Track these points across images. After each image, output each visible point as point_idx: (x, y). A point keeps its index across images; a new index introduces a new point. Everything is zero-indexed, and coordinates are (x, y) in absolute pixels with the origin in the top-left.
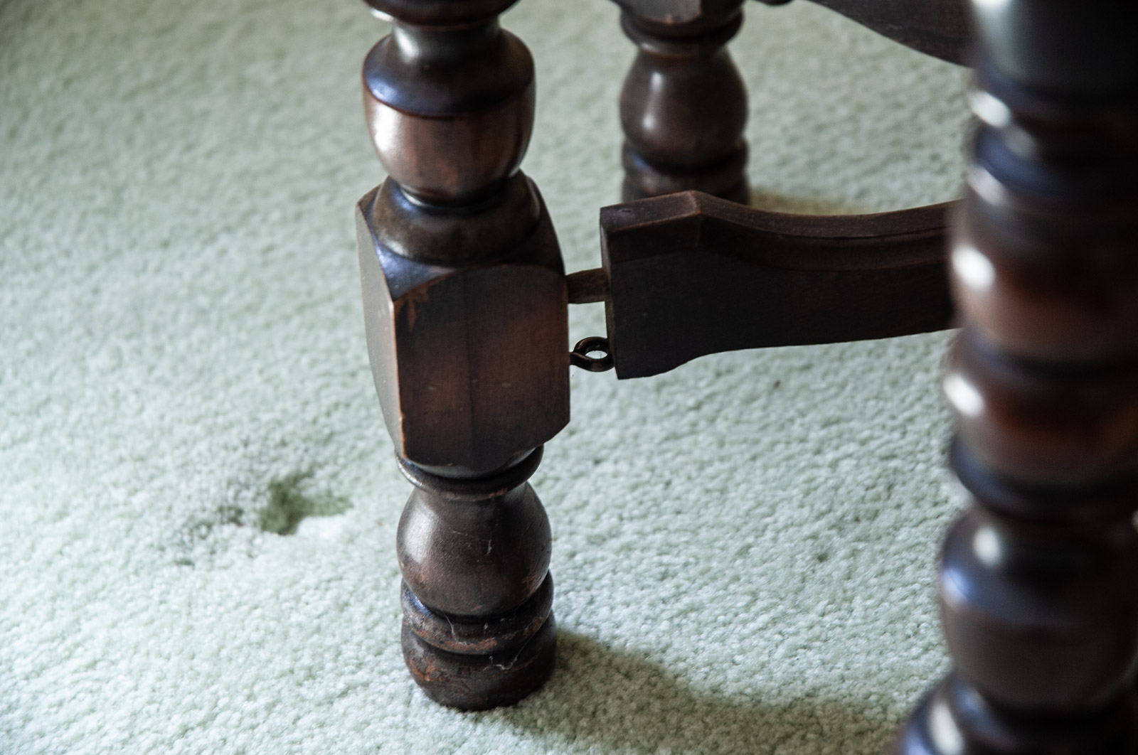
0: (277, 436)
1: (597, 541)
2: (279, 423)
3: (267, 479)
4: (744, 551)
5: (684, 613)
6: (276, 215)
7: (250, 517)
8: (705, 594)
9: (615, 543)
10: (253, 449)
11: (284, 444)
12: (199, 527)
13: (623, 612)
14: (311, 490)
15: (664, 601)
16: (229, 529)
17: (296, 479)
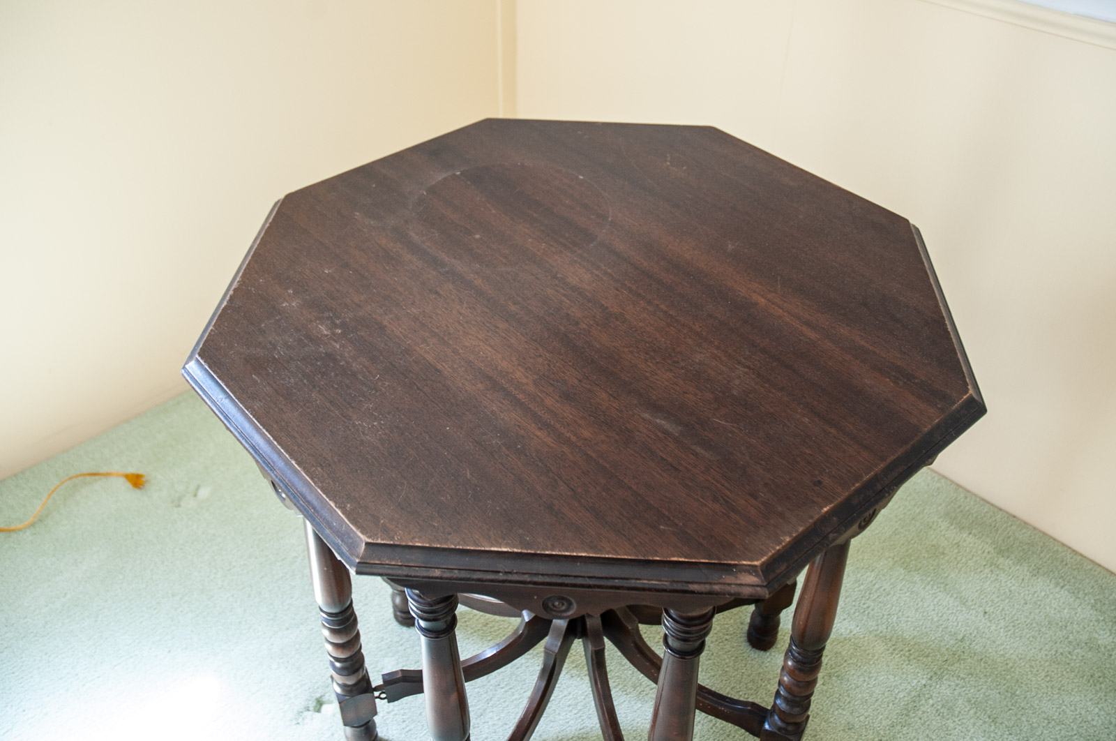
0: (317, 686)
1: (388, 713)
2: (316, 683)
3: (314, 698)
4: (420, 714)
5: (407, 732)
6: (313, 619)
7: (311, 709)
8: (412, 726)
9: (393, 713)
10: (311, 690)
11: (318, 688)
12: (300, 713)
13: (395, 732)
14: (324, 699)
15: (403, 729)
16: (307, 713)
17: (321, 697)
